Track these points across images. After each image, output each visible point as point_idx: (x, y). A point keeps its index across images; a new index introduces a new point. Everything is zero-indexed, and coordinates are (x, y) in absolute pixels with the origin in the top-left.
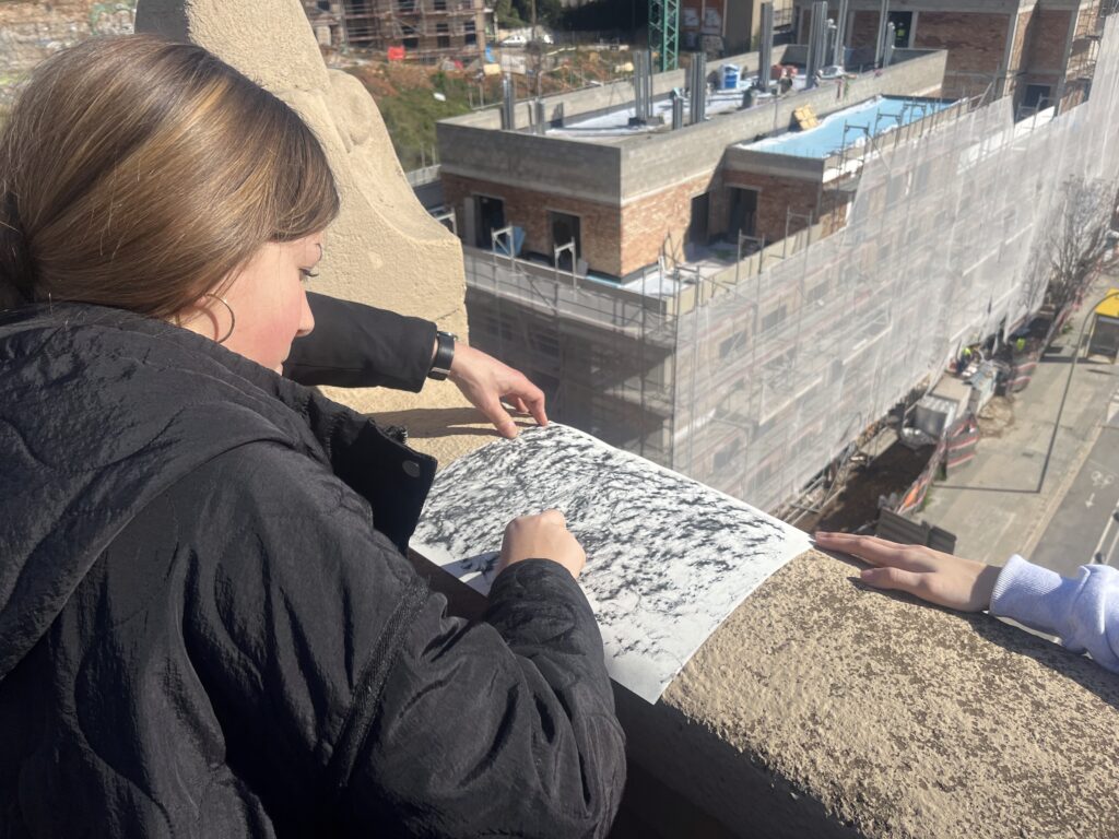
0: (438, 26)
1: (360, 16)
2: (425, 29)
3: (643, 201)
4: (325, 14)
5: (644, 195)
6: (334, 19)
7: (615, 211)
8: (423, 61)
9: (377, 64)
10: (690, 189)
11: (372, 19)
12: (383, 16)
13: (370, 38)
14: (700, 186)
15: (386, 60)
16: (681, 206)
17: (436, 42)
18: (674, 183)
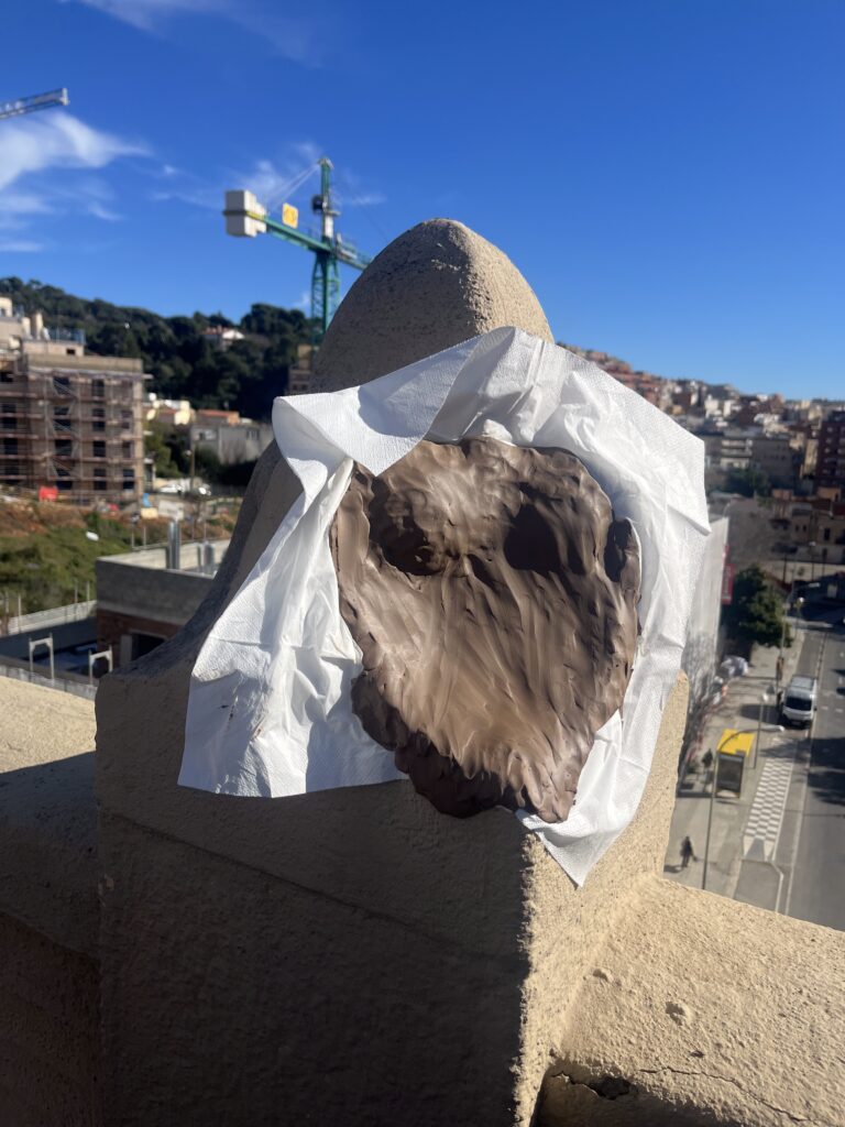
0: (96, 471)
1: (11, 457)
2: (82, 474)
8: (77, 502)
9: (26, 502)
11: (26, 462)
12: (38, 458)
13: (20, 477)
15: (36, 499)
17: (92, 485)
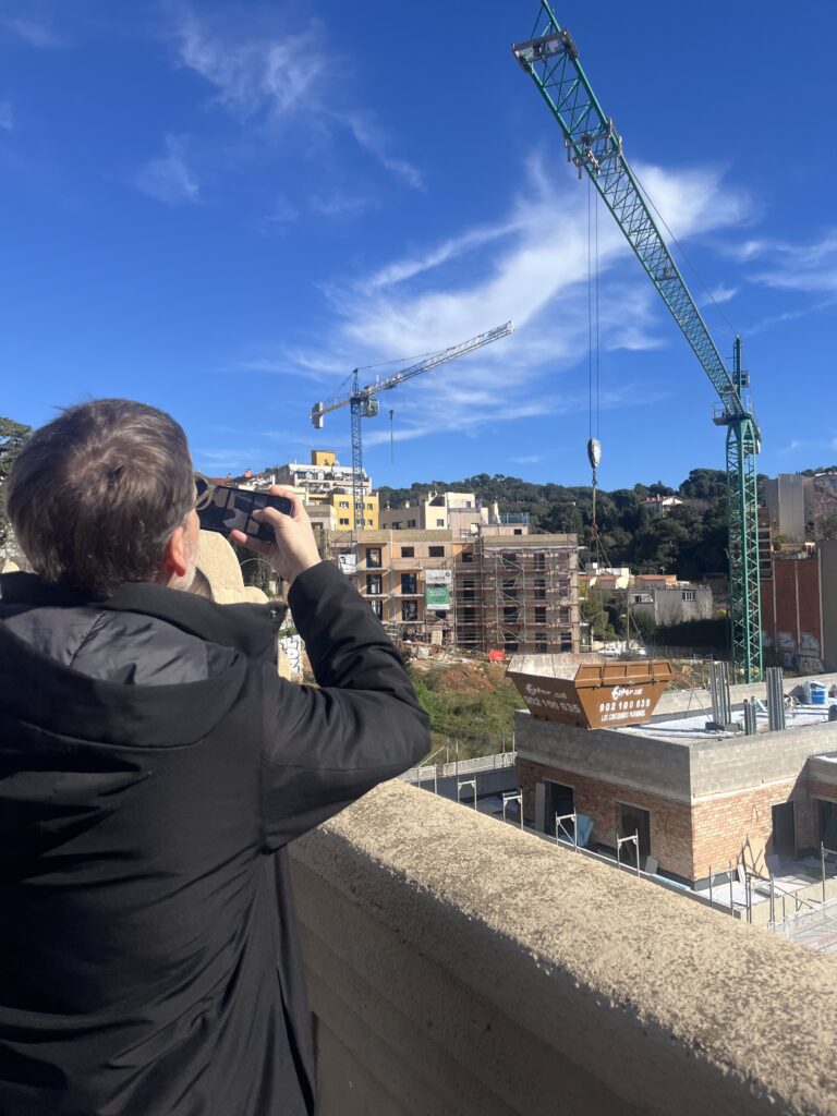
0: (537, 635)
1: (469, 624)
2: (525, 637)
3: (715, 802)
4: (441, 621)
5: (717, 796)
6: (448, 625)
7: (685, 810)
9: (479, 663)
10: (770, 797)
11: (480, 627)
12: (489, 625)
13: (476, 642)
14: (780, 794)
15: (487, 660)
16: (760, 813)
17: (534, 648)
18: (751, 789)
